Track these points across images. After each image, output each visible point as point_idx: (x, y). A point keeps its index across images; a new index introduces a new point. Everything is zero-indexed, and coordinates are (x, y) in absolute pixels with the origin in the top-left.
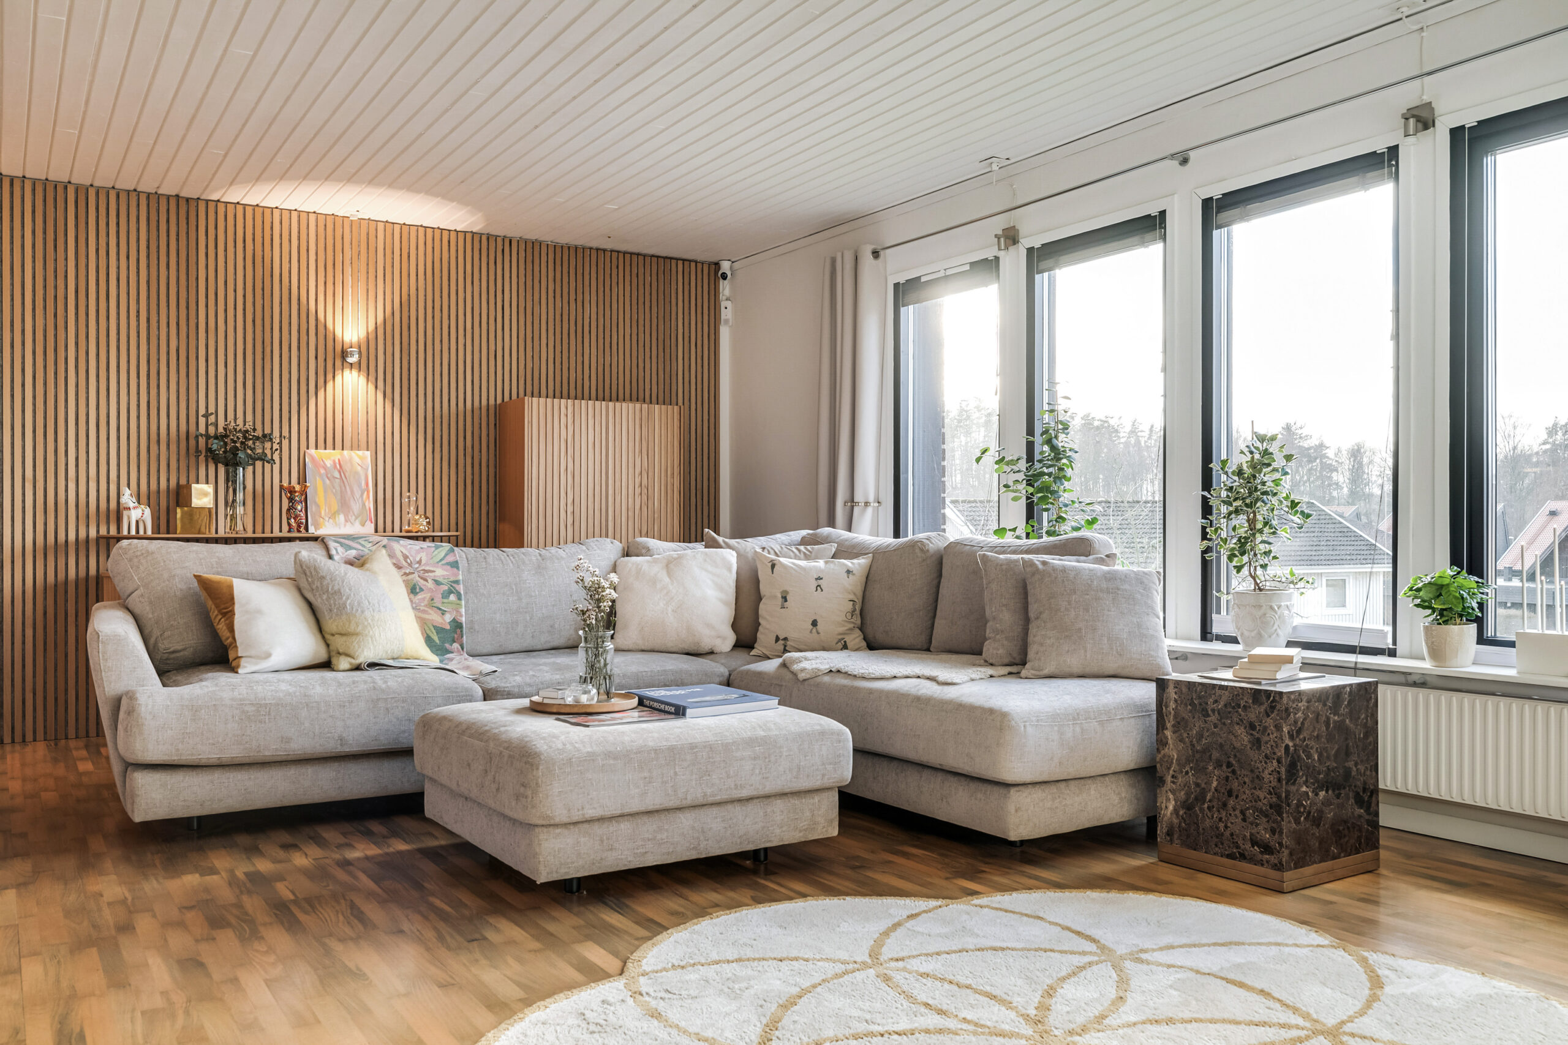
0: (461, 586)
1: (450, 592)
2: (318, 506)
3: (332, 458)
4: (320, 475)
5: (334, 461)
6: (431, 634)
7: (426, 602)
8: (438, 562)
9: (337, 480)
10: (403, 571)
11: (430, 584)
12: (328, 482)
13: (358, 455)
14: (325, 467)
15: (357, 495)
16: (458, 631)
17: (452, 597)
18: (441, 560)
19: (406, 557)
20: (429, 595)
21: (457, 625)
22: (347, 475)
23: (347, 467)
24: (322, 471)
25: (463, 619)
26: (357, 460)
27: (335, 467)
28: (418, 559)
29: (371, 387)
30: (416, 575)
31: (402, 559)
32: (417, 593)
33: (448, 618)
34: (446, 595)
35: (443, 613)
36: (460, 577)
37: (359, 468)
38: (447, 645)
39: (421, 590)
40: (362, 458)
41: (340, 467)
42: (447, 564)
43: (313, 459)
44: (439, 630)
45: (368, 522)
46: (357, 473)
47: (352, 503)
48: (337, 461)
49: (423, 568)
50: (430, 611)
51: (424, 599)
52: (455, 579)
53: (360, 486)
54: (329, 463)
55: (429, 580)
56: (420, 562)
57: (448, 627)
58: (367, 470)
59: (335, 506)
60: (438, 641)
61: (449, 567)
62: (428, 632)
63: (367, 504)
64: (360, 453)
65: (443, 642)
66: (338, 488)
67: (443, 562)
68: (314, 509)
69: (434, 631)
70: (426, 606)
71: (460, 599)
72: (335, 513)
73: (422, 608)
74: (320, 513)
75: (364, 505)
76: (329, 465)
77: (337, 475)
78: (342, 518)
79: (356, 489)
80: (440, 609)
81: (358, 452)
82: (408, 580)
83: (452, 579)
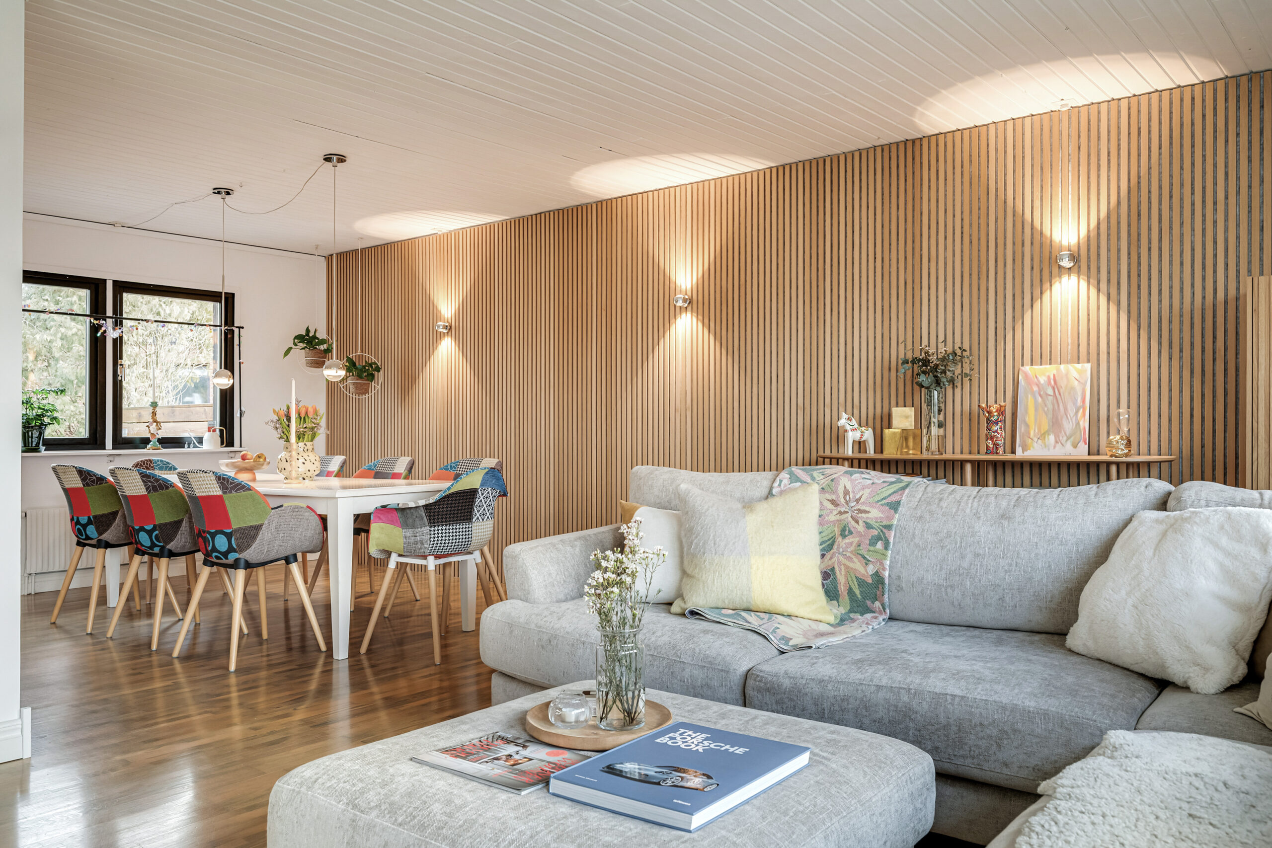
0: (893, 533)
1: (879, 538)
2: (1027, 426)
3: (1047, 374)
4: (1033, 393)
5: (1049, 377)
6: (853, 587)
7: (853, 548)
8: (877, 502)
9: (1050, 398)
10: (839, 509)
11: (861, 528)
12: (1040, 399)
13: (1076, 369)
14: (1038, 385)
15: (1071, 413)
16: (880, 586)
17: (880, 545)
18: (883, 499)
19: (846, 492)
20: (858, 539)
21: (878, 579)
22: (1061, 391)
23: (1062, 383)
24: (1035, 388)
25: (887, 574)
26: (1074, 374)
27: (1049, 383)
28: (858, 497)
29: (1093, 291)
30: (849, 515)
31: (841, 494)
32: (846, 536)
33: (871, 569)
34: (873, 542)
35: (867, 563)
36: (895, 522)
37: (1076, 382)
38: (868, 602)
39: (851, 533)
40: (1080, 372)
41: (1055, 384)
42: (888, 504)
43: (1026, 376)
44: (861, 583)
45: (1082, 444)
46: (1073, 388)
47: (1065, 422)
48: (1052, 377)
49: (859, 507)
50: (855, 560)
51: (851, 544)
52: (888, 523)
53: (1075, 402)
54: (1042, 380)
55: (861, 522)
56: (858, 501)
57: (870, 581)
58: (1085, 384)
59: (1045, 426)
60: (859, 596)
61: (887, 508)
62: (851, 583)
63: (1081, 423)
64: (1079, 366)
65: (865, 598)
66: (1050, 406)
67: (883, 502)
68: (1023, 429)
69: (856, 583)
70: (851, 552)
71: (886, 548)
72: (1044, 433)
73: (848, 554)
74: (1029, 434)
75: (1078, 424)
76: (1042, 382)
77: (1050, 391)
78: (1052, 438)
79: (1070, 406)
80: (864, 558)
81: (1077, 365)
82: (841, 520)
83: (884, 523)
